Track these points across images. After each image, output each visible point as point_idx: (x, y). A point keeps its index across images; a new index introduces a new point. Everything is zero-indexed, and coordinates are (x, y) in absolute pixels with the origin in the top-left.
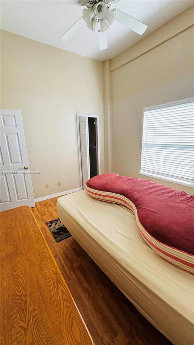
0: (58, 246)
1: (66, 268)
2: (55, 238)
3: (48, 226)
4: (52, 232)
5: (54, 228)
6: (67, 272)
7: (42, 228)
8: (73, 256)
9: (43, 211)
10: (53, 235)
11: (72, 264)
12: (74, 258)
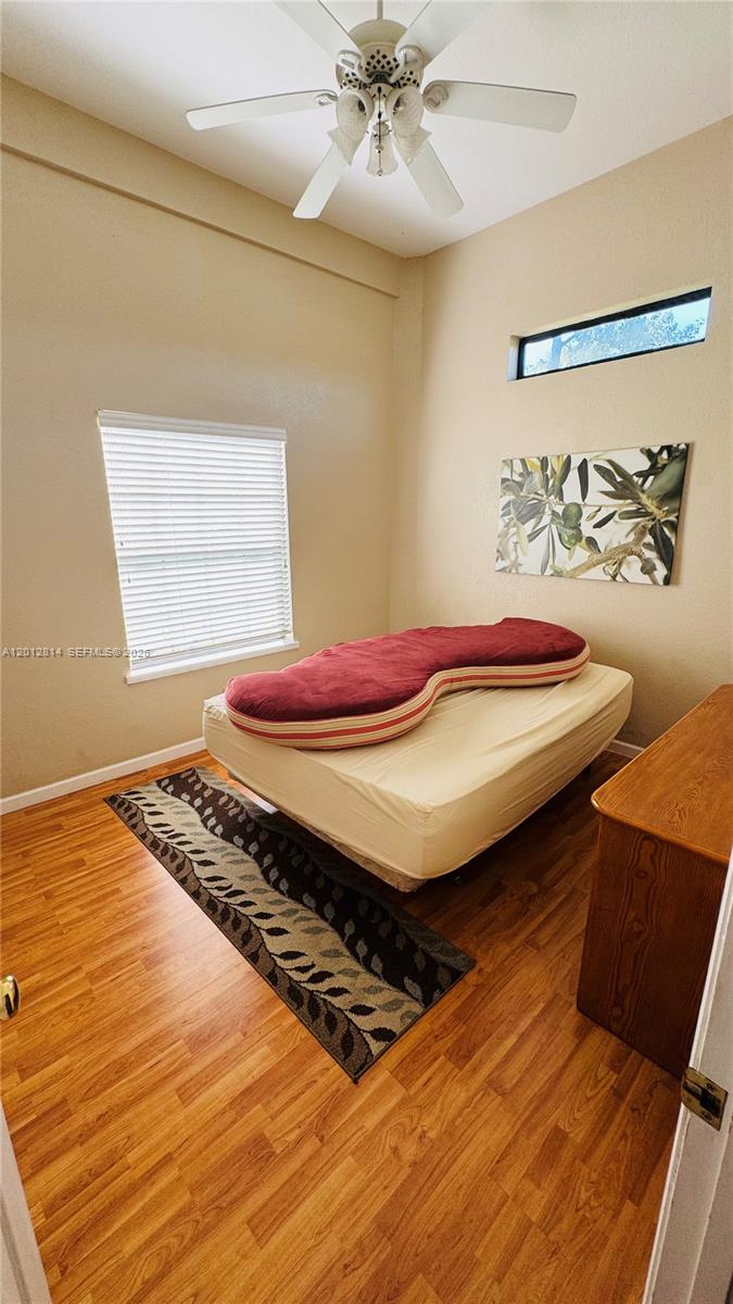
0: (491, 952)
1: (553, 906)
2: (456, 976)
3: (382, 1053)
4: (428, 1002)
5: (391, 1006)
6: (561, 899)
7: (402, 1082)
8: (508, 899)
9: (187, 1197)
10: (442, 990)
11: (534, 895)
12: (512, 895)
